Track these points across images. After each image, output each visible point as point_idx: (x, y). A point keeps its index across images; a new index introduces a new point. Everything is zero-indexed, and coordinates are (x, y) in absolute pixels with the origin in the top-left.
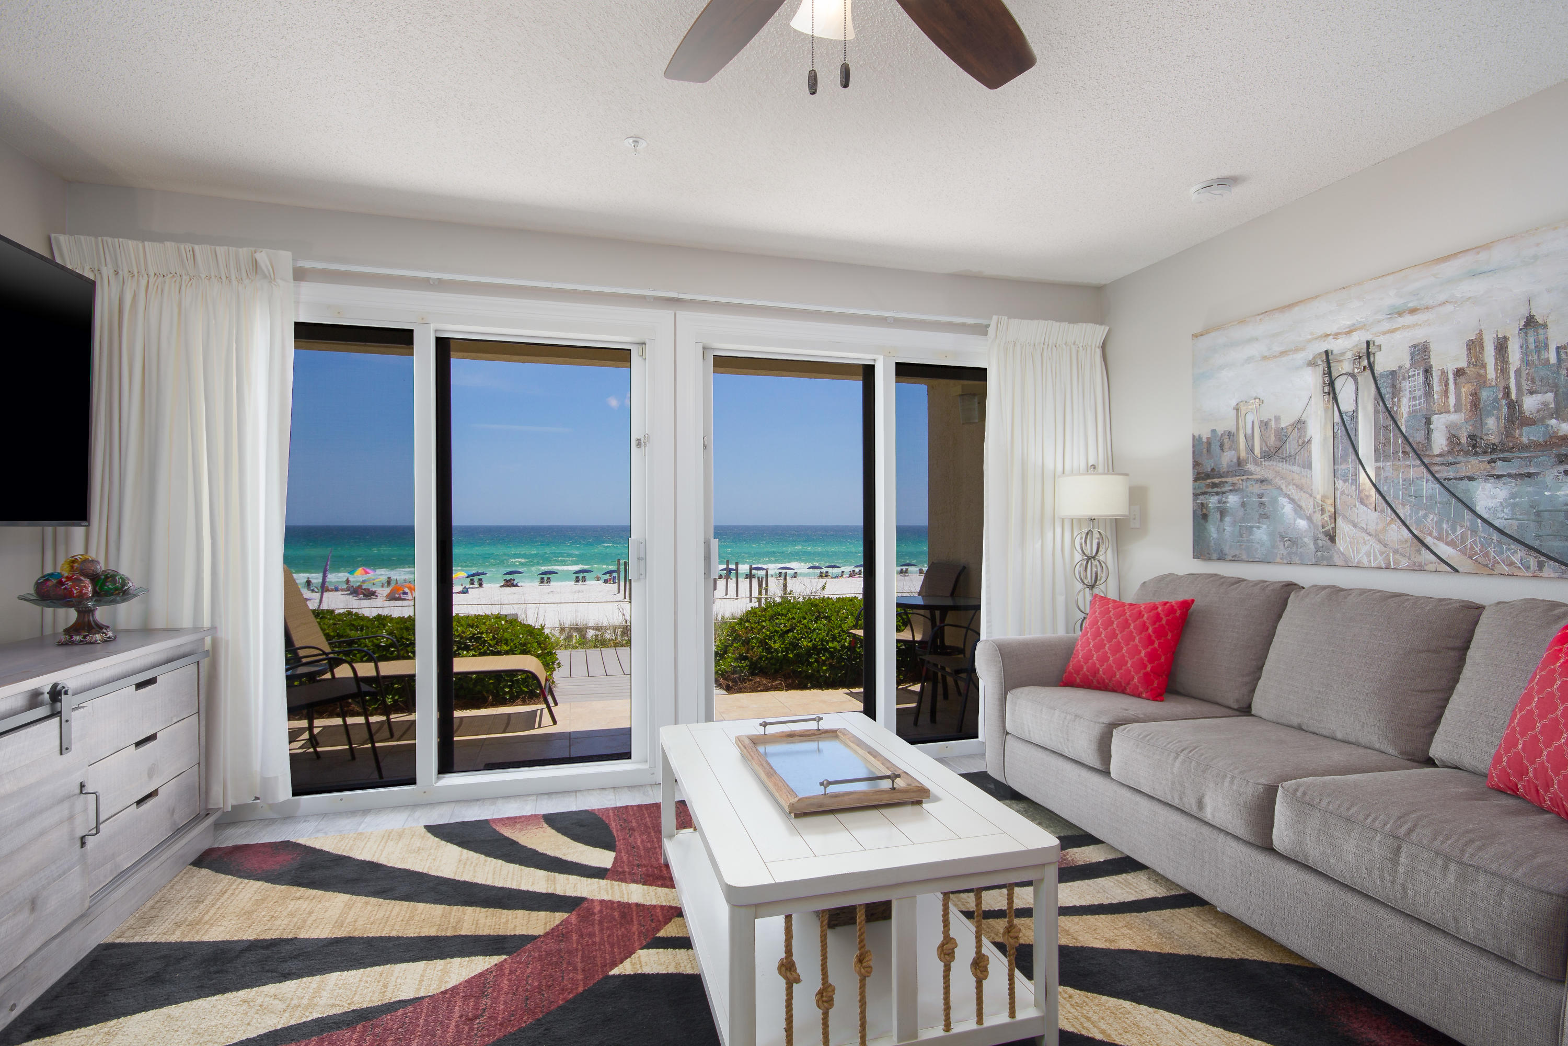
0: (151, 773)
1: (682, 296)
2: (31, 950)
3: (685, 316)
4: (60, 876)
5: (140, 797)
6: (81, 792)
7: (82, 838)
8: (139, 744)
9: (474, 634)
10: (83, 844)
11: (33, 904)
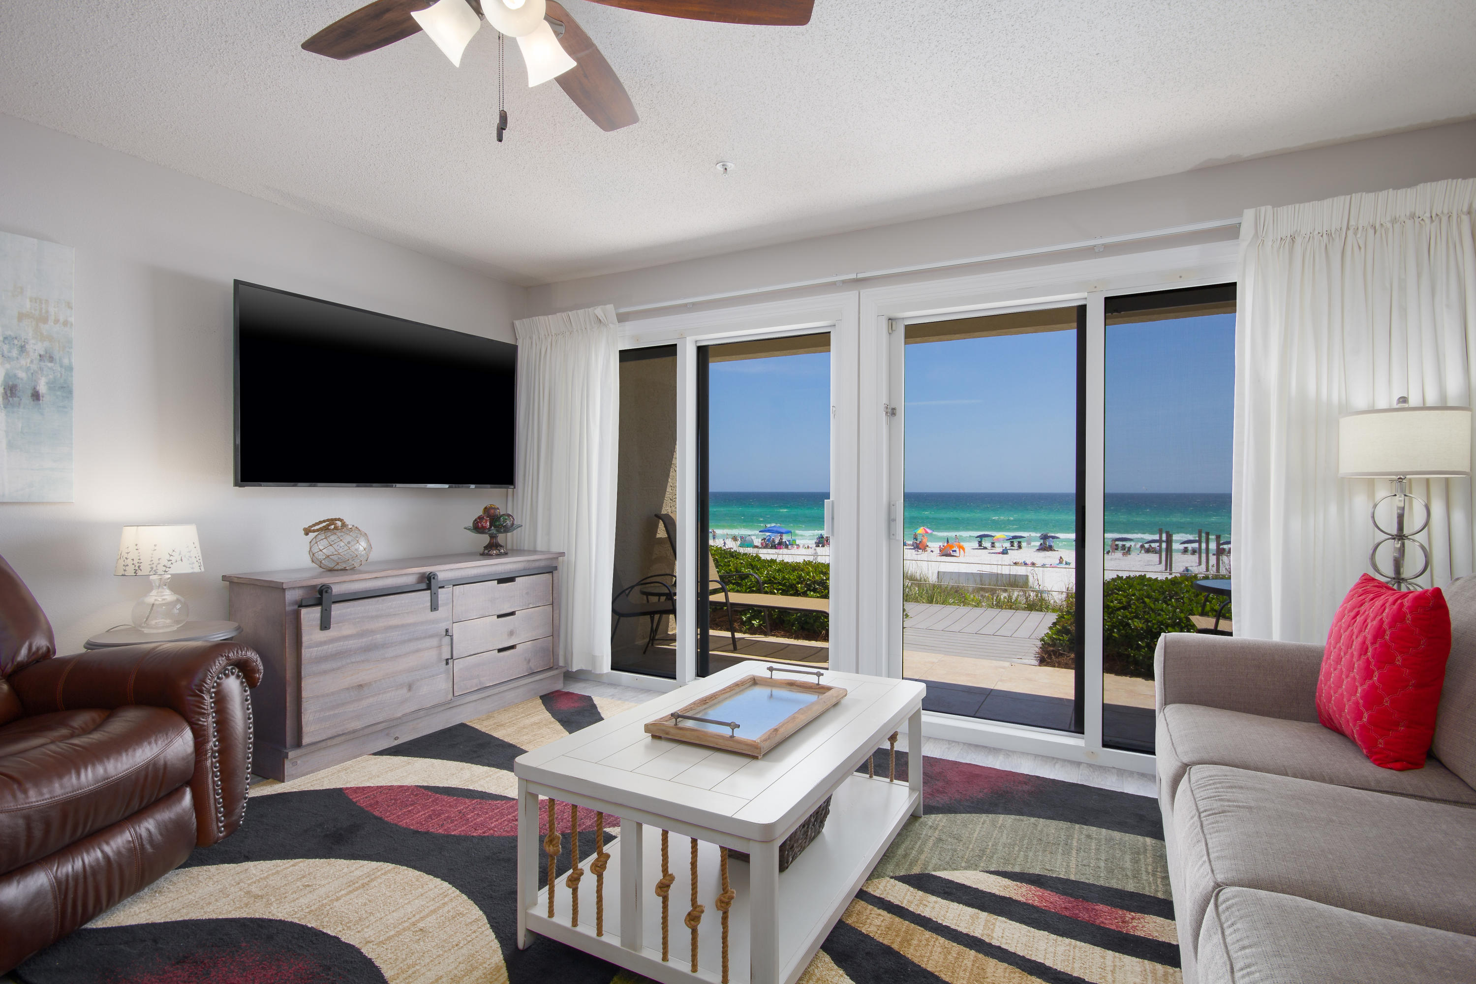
0: (511, 633)
1: (860, 276)
2: (408, 711)
3: (869, 294)
4: (430, 677)
5: (501, 647)
6: (446, 635)
7: (447, 660)
8: (499, 616)
9: (823, 580)
10: (447, 663)
11: (410, 687)
